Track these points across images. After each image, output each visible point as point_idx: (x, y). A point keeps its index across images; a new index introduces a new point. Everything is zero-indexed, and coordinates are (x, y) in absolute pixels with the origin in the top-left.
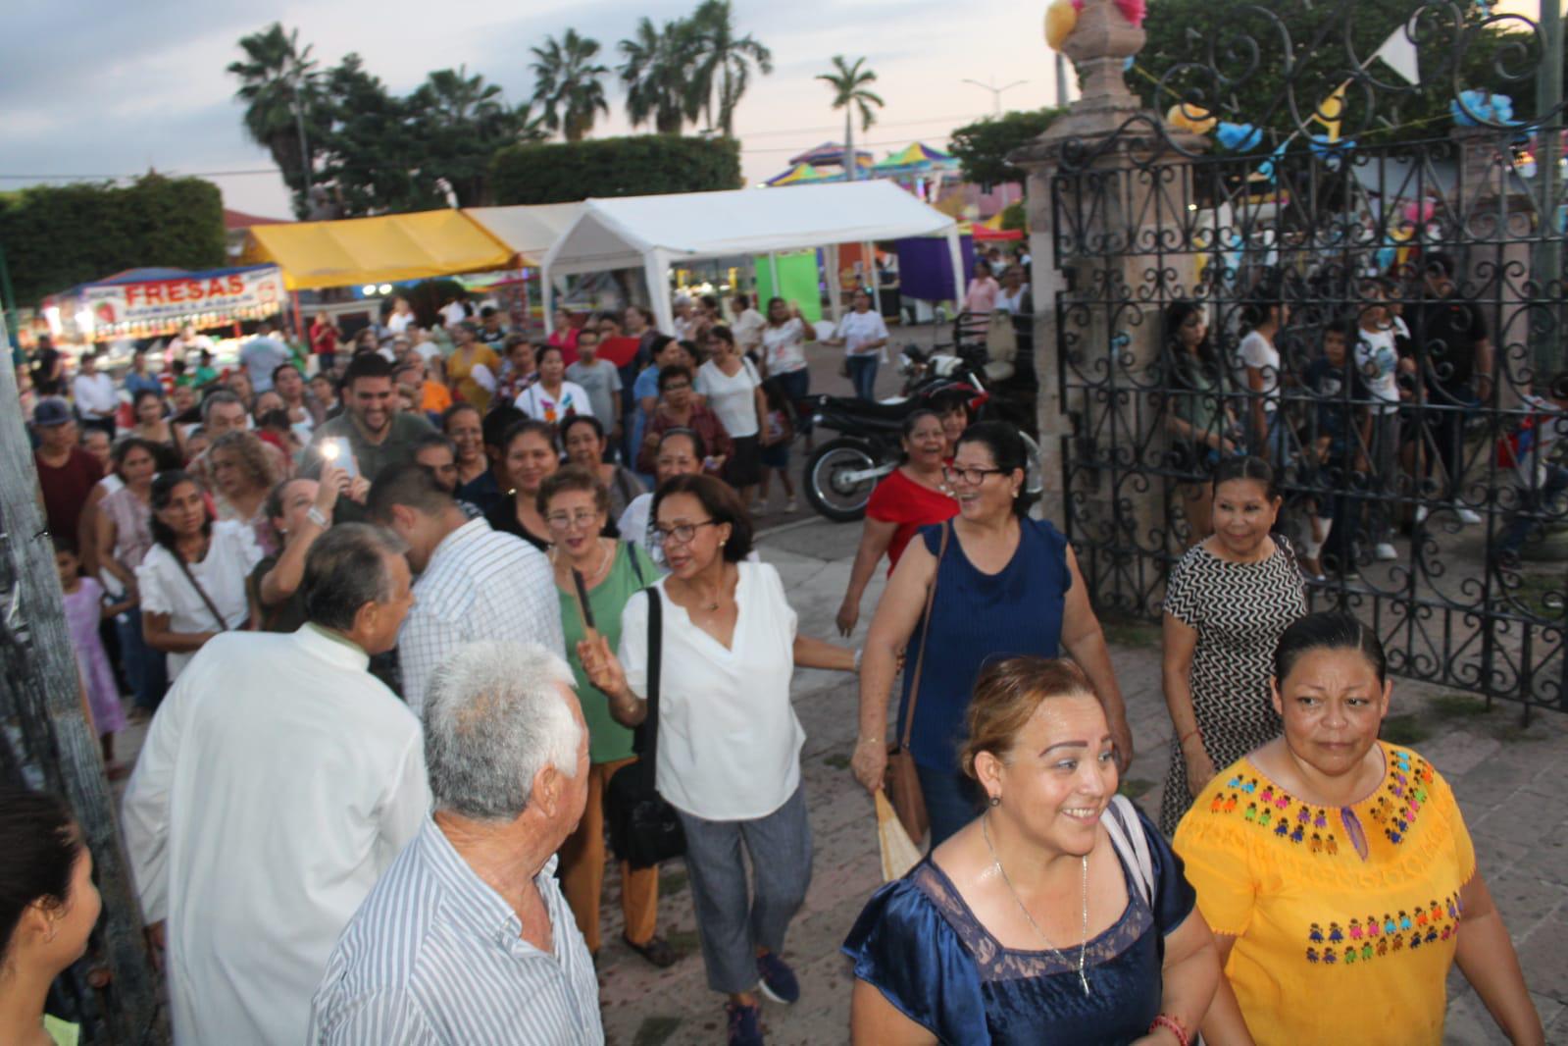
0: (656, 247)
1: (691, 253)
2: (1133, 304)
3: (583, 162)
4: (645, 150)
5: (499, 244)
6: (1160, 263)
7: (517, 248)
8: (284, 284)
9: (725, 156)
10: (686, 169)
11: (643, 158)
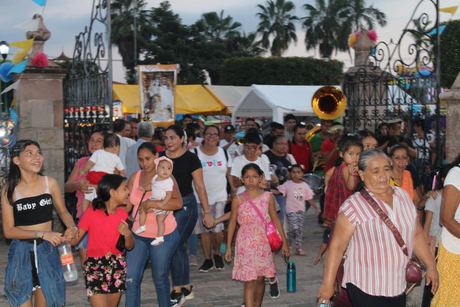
0: (278, 107)
1: (293, 110)
2: (369, 120)
3: (264, 68)
4: (294, 64)
5: (219, 102)
6: (376, 108)
7: (226, 104)
8: (122, 110)
9: (334, 70)
10: (313, 74)
11: (293, 68)
